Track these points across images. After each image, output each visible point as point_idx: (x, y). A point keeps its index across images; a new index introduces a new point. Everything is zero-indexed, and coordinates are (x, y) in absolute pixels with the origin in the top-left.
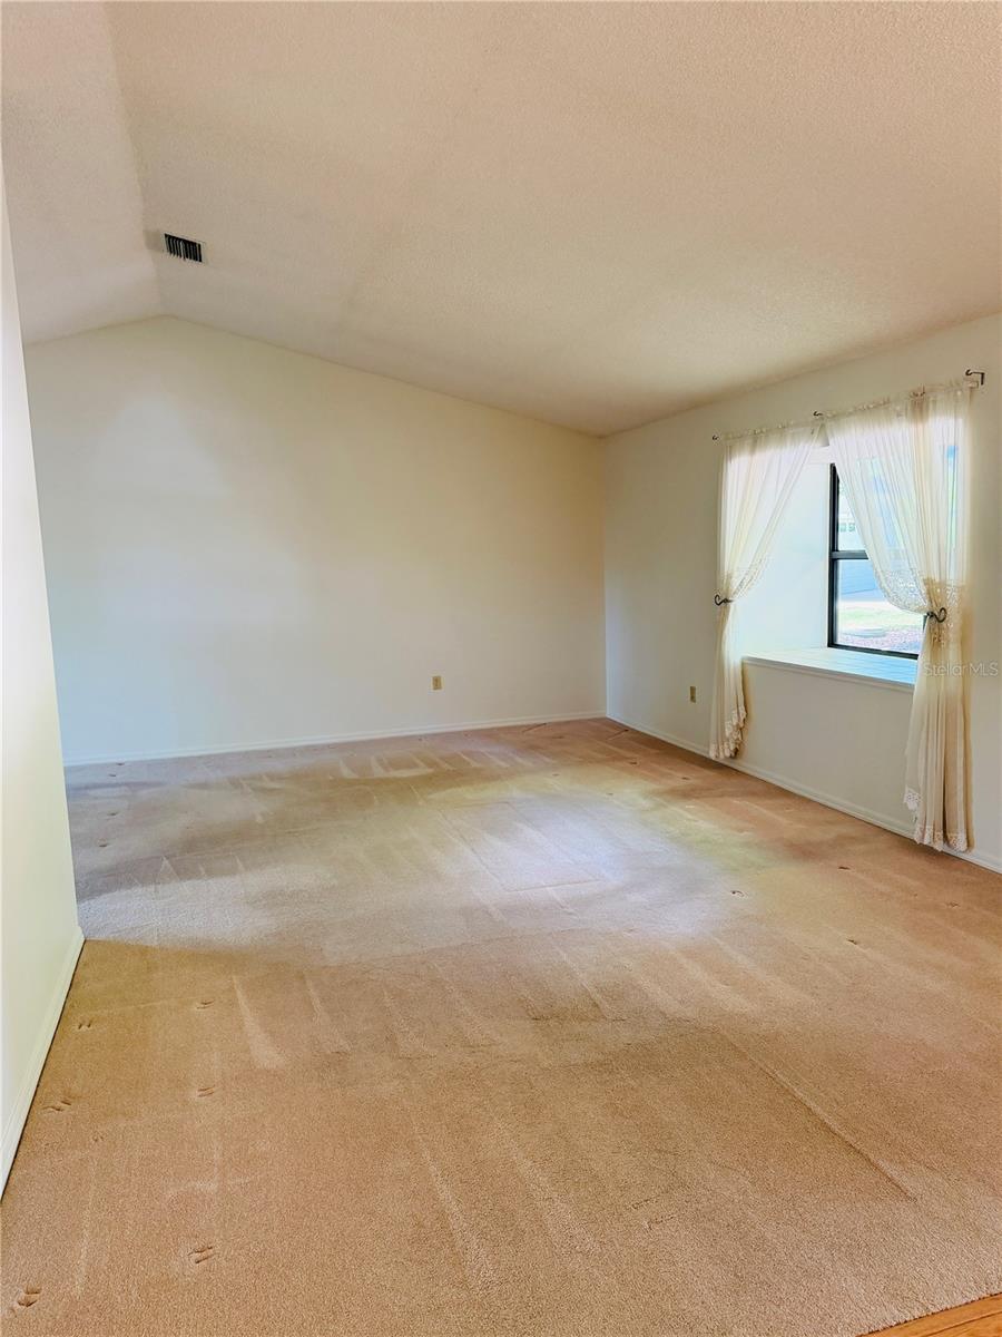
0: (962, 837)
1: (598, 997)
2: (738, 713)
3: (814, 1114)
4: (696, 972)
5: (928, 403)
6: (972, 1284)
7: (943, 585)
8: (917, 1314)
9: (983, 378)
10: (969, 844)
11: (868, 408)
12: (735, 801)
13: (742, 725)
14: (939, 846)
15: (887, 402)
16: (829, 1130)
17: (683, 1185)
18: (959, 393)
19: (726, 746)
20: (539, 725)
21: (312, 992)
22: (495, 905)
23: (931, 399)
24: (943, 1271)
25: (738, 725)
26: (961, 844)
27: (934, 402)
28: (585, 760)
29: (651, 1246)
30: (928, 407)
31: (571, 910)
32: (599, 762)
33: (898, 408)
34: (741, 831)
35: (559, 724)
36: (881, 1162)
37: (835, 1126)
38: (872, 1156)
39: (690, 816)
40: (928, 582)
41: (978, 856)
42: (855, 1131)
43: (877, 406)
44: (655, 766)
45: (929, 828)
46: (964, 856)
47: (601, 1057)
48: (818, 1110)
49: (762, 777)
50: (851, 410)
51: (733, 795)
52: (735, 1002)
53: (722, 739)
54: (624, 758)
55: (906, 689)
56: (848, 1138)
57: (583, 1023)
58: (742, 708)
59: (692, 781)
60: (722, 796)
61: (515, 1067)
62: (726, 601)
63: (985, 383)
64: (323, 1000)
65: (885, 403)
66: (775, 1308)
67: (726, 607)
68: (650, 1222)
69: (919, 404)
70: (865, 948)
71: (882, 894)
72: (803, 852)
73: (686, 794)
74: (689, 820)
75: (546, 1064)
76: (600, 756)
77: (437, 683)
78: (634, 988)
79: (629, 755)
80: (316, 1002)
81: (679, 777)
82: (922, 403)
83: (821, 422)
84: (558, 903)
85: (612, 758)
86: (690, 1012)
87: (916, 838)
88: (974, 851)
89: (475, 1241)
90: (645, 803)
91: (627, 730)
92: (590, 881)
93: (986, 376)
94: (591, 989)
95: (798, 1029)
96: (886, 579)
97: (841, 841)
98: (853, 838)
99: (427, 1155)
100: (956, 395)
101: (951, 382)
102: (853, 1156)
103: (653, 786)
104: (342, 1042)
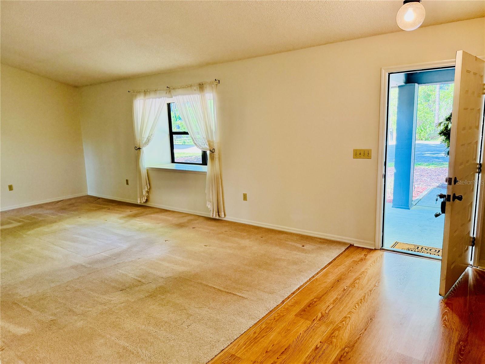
0: (223, 213)
1: (139, 279)
2: (147, 186)
3: (216, 288)
4: (166, 264)
5: (204, 87)
6: (266, 310)
7: (213, 142)
8: (258, 320)
9: (219, 82)
10: (225, 215)
11: (185, 87)
12: (152, 215)
13: (148, 191)
14: (217, 217)
15: (191, 86)
16: (221, 291)
17: (191, 315)
18: (213, 85)
19: (143, 198)
20: (61, 201)
21: (24, 306)
22: (84, 263)
23: (205, 86)
24: (259, 310)
25: (147, 191)
26: (223, 216)
27: (206, 87)
28: (90, 211)
29: (191, 331)
30: (204, 89)
31: (114, 258)
32: (96, 210)
33: (195, 88)
34: (158, 224)
35: (70, 199)
36: (236, 293)
37: (222, 289)
38: (234, 293)
39: (140, 222)
40: (209, 141)
41: (228, 218)
42: (227, 289)
43: (188, 87)
44: (118, 209)
45: (214, 212)
46: (223, 219)
47: (149, 294)
48: (217, 287)
49: (158, 207)
50: (180, 87)
51: (151, 214)
52: (181, 269)
53: (142, 196)
54: (105, 208)
55: (204, 173)
56: (227, 291)
57: (138, 287)
58: (148, 185)
59: (134, 212)
60: (147, 214)
61: (123, 304)
62: (139, 149)
63: (220, 83)
64: (32, 308)
65: (190, 86)
66: (228, 332)
67: (139, 151)
68: (187, 326)
69: (201, 87)
70: (209, 247)
71: (207, 232)
72: (181, 226)
73: (135, 216)
74: (140, 224)
75: (133, 301)
76: (95, 209)
77: (11, 188)
78: (149, 274)
79: (106, 206)
80: (29, 309)
81: (129, 211)
82: (202, 87)
83: (169, 89)
84: (108, 257)
85: (100, 209)
86: (170, 275)
87: (211, 217)
88: (226, 217)
89: (139, 350)
90: (122, 221)
91: (99, 198)
92: (116, 248)
93: (220, 81)
94: (135, 278)
95: (202, 270)
96: (196, 140)
97: (189, 221)
98: (192, 220)
99: (108, 336)
100: (212, 86)
101: (210, 82)
102: (229, 294)
103: (121, 215)
104: (50, 317)
